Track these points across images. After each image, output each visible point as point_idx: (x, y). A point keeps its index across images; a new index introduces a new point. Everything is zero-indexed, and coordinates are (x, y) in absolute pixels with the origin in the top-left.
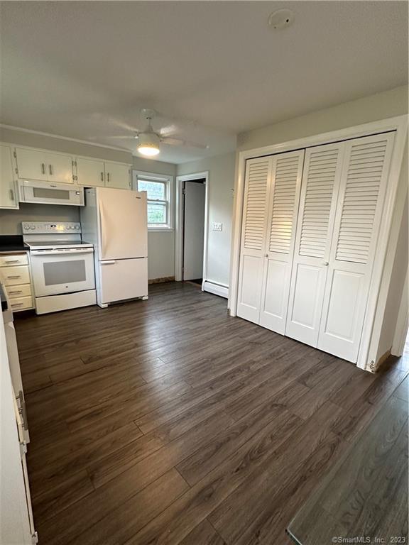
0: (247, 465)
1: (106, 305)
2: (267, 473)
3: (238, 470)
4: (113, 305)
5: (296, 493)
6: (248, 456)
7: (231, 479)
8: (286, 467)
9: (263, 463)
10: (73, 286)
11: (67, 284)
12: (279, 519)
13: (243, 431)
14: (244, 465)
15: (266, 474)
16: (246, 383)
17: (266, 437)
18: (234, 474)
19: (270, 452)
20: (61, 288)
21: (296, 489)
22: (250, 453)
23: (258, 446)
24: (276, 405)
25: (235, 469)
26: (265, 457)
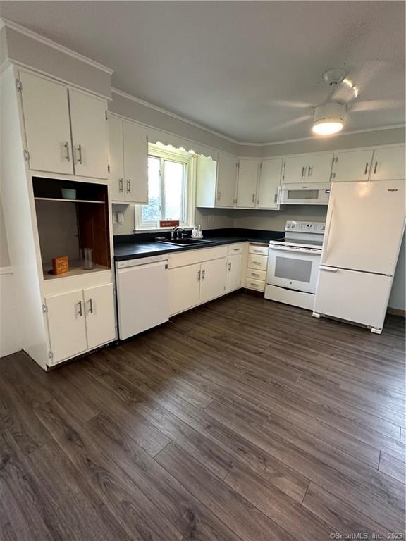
0: (93, 470)
1: (318, 316)
2: (77, 492)
3: (89, 461)
4: (327, 319)
5: (44, 526)
6: (103, 471)
7: (81, 455)
8: (80, 516)
9: (90, 487)
10: (297, 284)
11: (291, 281)
12: (27, 500)
13: (140, 467)
14: (92, 466)
15: (76, 490)
16: (235, 469)
17: (126, 493)
18: (85, 458)
19: (104, 498)
20: (286, 282)
21: (49, 526)
22: (106, 473)
23: (114, 482)
24: (192, 518)
25: (90, 459)
26: (98, 491)
